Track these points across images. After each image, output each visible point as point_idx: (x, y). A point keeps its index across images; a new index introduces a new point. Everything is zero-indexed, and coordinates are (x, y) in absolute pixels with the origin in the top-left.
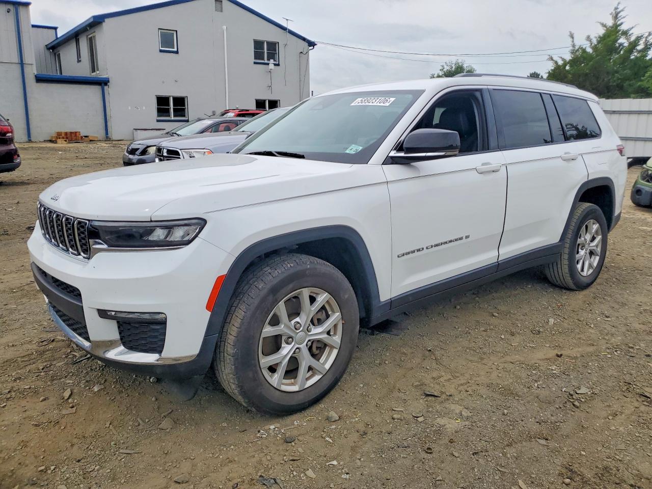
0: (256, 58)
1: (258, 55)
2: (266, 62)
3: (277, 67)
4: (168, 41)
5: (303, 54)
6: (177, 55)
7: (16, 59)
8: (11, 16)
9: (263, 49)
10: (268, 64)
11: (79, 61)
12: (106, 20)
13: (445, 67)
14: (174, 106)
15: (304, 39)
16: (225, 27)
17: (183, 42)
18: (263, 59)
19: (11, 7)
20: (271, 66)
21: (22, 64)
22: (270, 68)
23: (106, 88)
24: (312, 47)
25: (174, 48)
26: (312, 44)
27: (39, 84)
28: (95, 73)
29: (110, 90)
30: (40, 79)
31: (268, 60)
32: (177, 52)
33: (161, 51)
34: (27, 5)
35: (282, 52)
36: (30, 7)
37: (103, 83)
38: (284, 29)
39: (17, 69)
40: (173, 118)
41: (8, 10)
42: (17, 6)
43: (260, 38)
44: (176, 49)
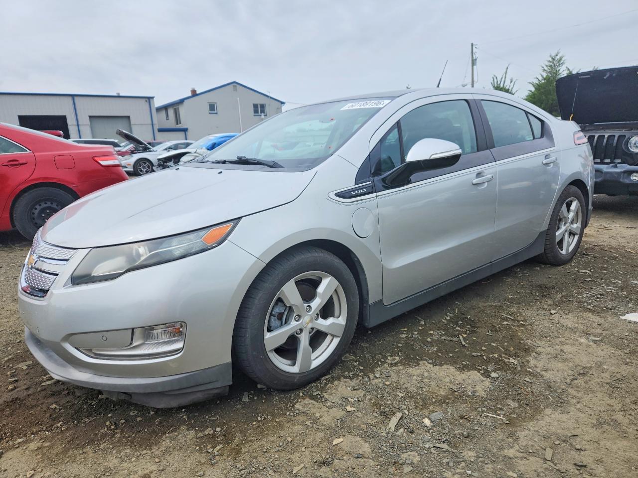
0: (254, 113)
1: (256, 111)
2: (260, 114)
3: (266, 116)
4: (212, 107)
5: (279, 108)
7: (150, 122)
8: (147, 104)
9: (258, 108)
10: (261, 115)
11: (167, 119)
12: (185, 101)
15: (278, 101)
16: (238, 99)
17: (219, 108)
18: (258, 113)
19: (147, 100)
20: (263, 117)
21: (152, 124)
26: (283, 103)
27: (159, 133)
28: (178, 126)
29: (188, 133)
30: (160, 130)
31: (261, 113)
32: (217, 113)
33: (210, 113)
34: (153, 98)
35: (267, 109)
36: (154, 98)
37: (185, 130)
38: (268, 96)
39: (151, 126)
41: (146, 101)
42: (149, 99)
43: (256, 102)
44: (216, 112)
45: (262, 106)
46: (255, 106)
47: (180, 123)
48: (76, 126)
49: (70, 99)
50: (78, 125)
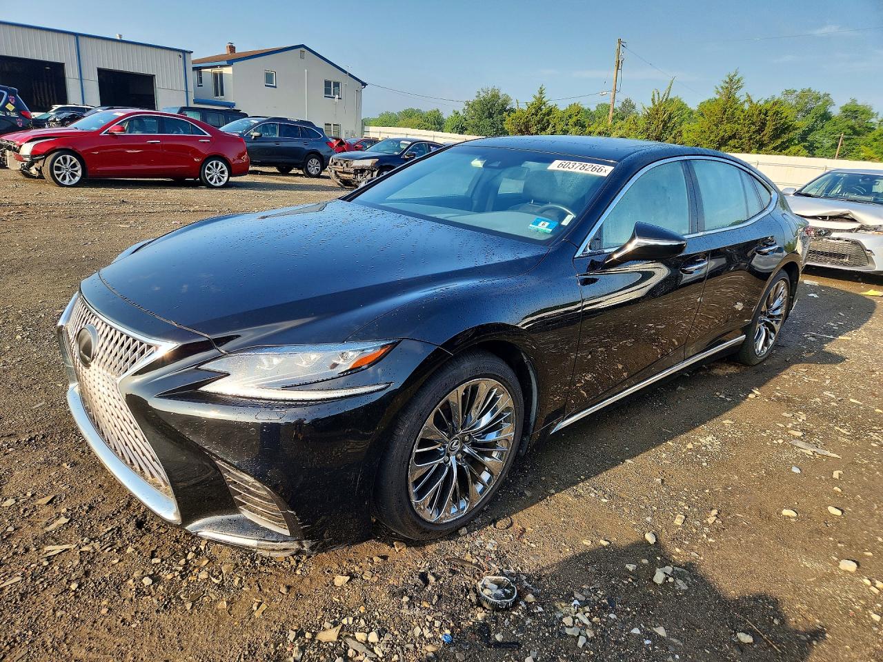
0: (325, 93)
1: (327, 91)
2: (332, 96)
3: (340, 100)
4: (269, 78)
5: (359, 92)
7: (184, 89)
8: (181, 60)
9: (330, 87)
10: (334, 98)
11: (199, 86)
13: (481, 93)
15: (359, 81)
16: (306, 71)
17: (279, 79)
18: (330, 94)
19: (181, 54)
20: (336, 100)
21: (187, 91)
26: (364, 84)
27: (195, 105)
28: (217, 97)
30: (196, 102)
31: (334, 94)
32: (275, 87)
33: (265, 85)
35: (343, 89)
36: (192, 54)
37: (231, 106)
38: (346, 72)
39: (184, 94)
41: (180, 56)
42: (185, 53)
43: (329, 79)
44: (274, 85)
45: (337, 84)
46: (327, 84)
47: (223, 95)
48: (79, 81)
49: (73, 38)
50: (81, 79)
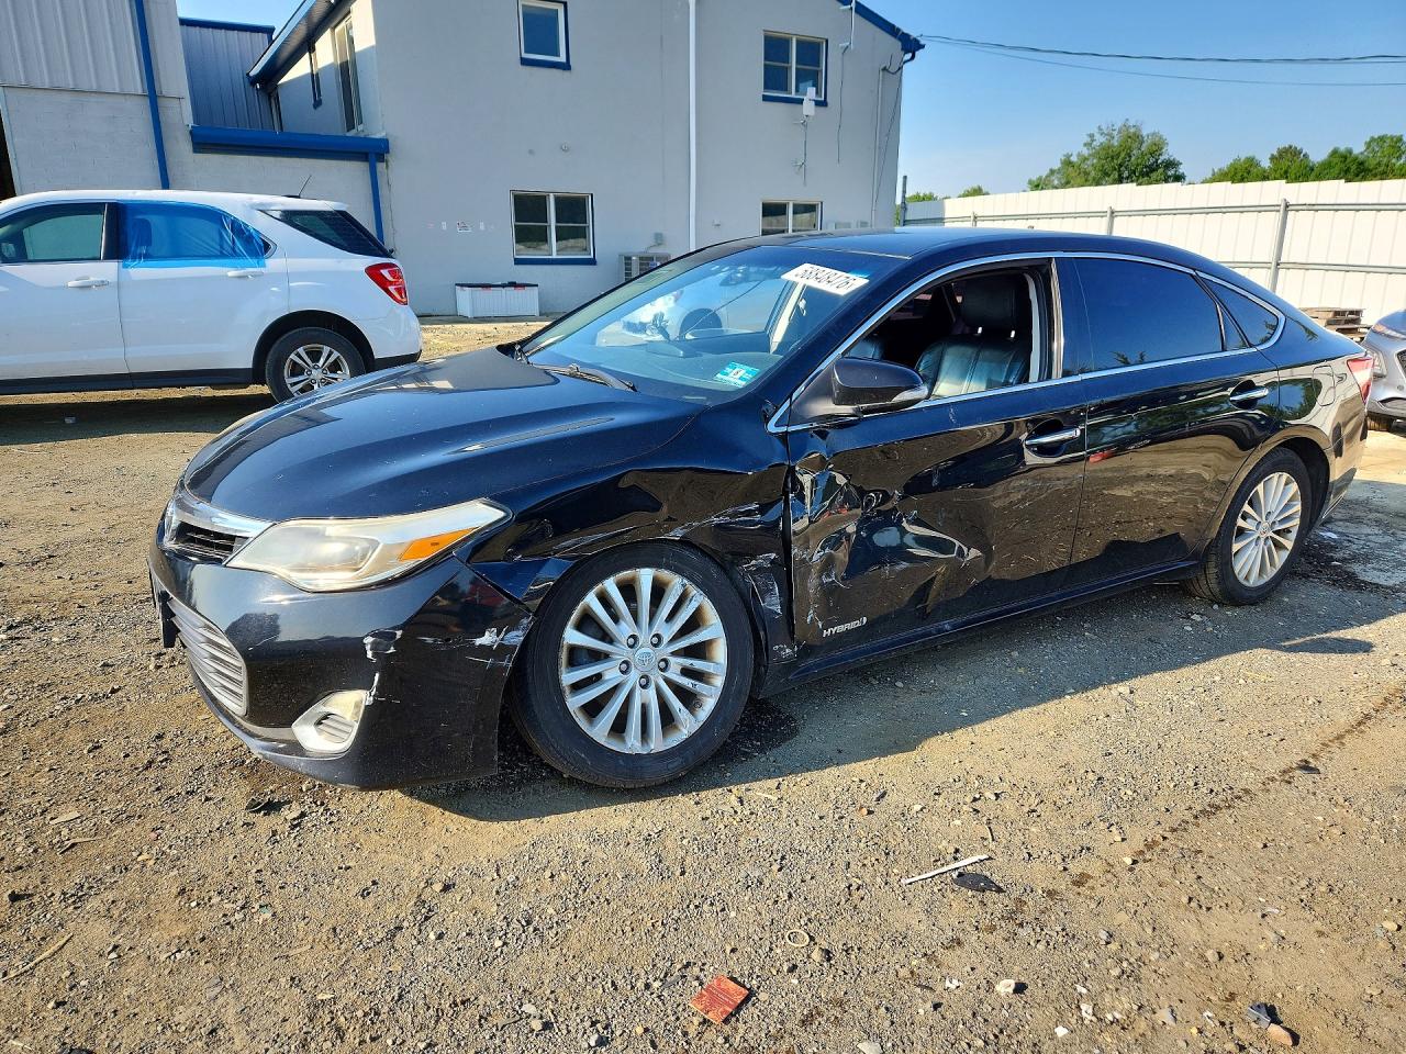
0: (767, 87)
1: (774, 79)
2: (793, 95)
3: (822, 109)
4: (544, 32)
5: (892, 73)
6: (567, 73)
7: (137, 84)
9: (787, 59)
10: (800, 102)
14: (557, 221)
15: (894, 31)
17: (582, 33)
18: (785, 88)
20: (808, 108)
21: (153, 96)
22: (805, 113)
23: (380, 167)
24: (910, 55)
25: (558, 55)
26: (911, 46)
27: (201, 156)
30: (203, 142)
31: (801, 87)
32: (566, 66)
33: (525, 62)
35: (837, 68)
37: (372, 152)
39: (141, 112)
40: (554, 256)
43: (780, 27)
44: (562, 58)
45: (812, 52)
46: (775, 47)
47: (361, 120)
